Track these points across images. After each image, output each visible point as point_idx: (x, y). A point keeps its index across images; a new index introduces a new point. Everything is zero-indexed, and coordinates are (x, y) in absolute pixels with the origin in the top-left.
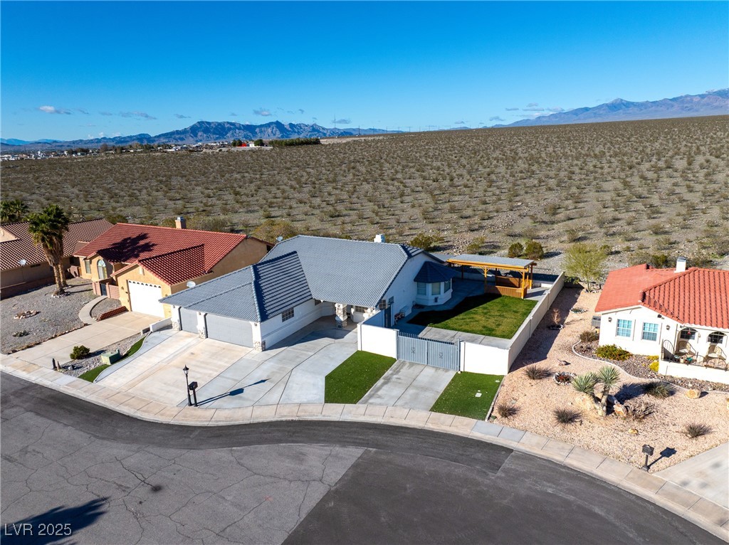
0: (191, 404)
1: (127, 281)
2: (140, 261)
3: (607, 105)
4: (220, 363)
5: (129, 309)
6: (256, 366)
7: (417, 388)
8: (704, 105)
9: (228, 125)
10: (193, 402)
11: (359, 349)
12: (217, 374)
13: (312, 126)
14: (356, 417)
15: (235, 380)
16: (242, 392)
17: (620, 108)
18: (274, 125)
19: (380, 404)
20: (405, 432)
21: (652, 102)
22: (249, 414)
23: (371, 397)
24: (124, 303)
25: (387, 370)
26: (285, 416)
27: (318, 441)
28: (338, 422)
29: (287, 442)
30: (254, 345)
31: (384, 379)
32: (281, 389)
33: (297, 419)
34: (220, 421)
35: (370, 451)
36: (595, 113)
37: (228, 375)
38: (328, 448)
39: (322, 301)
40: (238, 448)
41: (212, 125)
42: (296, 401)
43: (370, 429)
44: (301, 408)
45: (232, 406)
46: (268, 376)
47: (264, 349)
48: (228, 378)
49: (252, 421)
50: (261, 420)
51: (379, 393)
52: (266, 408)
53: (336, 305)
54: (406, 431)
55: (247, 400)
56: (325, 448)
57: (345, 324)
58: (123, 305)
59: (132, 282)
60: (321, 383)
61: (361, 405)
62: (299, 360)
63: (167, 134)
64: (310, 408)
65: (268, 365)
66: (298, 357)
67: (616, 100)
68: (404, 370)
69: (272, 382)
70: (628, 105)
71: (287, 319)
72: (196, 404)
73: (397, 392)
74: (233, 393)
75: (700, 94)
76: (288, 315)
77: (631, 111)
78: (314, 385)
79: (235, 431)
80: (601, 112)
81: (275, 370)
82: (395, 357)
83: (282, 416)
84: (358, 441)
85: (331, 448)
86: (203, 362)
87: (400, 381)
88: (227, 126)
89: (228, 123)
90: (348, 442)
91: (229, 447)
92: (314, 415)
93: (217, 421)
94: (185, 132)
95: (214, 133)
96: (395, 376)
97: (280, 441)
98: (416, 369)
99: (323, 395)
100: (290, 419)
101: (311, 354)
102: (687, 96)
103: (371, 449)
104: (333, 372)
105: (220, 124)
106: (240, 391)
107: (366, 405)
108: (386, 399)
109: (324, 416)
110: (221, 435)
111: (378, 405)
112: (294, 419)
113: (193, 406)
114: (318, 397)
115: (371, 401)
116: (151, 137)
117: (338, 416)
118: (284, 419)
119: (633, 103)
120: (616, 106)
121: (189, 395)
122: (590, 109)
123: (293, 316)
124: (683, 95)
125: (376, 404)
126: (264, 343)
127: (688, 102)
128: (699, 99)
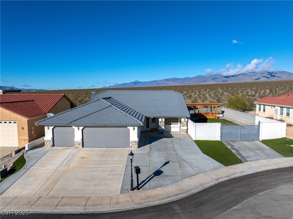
3: (133, 82)
6: (147, 155)
8: (162, 83)
11: (194, 139)
13: (11, 87)
17: (137, 84)
25: (225, 145)
26: (218, 179)
31: (232, 149)
32: (187, 165)
36: (129, 85)
42: (207, 169)
44: (218, 172)
45: (169, 182)
46: (166, 159)
50: (207, 186)
55: (173, 176)
60: (207, 157)
61: (248, 163)
62: (170, 149)
64: (224, 171)
65: (155, 154)
67: (135, 81)
69: (174, 162)
70: (139, 82)
73: (251, 153)
77: (140, 85)
78: (203, 158)
80: (131, 85)
81: (165, 155)
82: (219, 139)
87: (242, 149)
92: (234, 174)
93: (176, 195)
96: (235, 147)
98: (240, 143)
100: (224, 179)
101: (171, 145)
102: (157, 80)
104: (202, 150)
108: (254, 157)
109: (241, 173)
112: (226, 179)
113: (136, 190)
114: (216, 164)
115: (248, 160)
118: (220, 181)
119: (141, 82)
120: (135, 83)
124: (156, 80)
127: (157, 82)
128: (161, 81)
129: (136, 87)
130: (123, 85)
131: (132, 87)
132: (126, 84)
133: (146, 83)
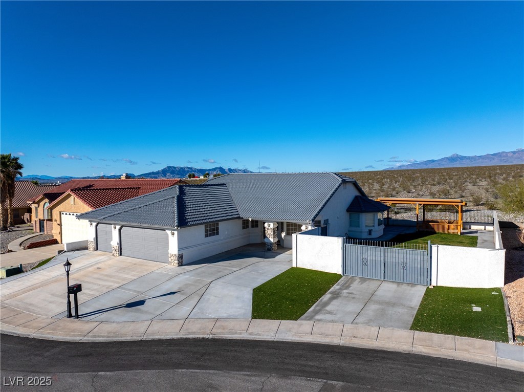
0: (70, 316)
1: (60, 212)
2: (72, 190)
3: (447, 158)
4: (126, 276)
5: (60, 242)
6: (167, 278)
7: (378, 302)
8: (516, 158)
9: (188, 169)
10: (73, 313)
11: (294, 265)
12: (118, 285)
13: (244, 170)
14: (300, 337)
15: (138, 292)
16: (143, 304)
17: (458, 160)
18: (218, 170)
19: (333, 321)
20: (384, 358)
21: (479, 156)
22: (143, 330)
23: (317, 312)
24: (57, 237)
25: (333, 284)
26: (194, 333)
27: (241, 368)
28: (273, 342)
29: (189, 366)
30: (170, 259)
31: (331, 293)
32: (194, 302)
33: (211, 336)
34: (99, 336)
35: (334, 387)
36: (439, 164)
37: (131, 287)
38: (257, 379)
39: (250, 219)
40: (108, 373)
41: (177, 169)
42: (212, 316)
43: (325, 352)
44: (218, 324)
45: (124, 319)
46: (180, 288)
47: (181, 264)
48: (129, 290)
49: (144, 338)
50: (157, 337)
51: (328, 308)
52: (169, 323)
53: (266, 225)
54: (385, 356)
55: (146, 312)
56: (253, 378)
57: (275, 247)
58: (55, 238)
59: (65, 213)
60: (248, 296)
61: (304, 322)
62: (220, 274)
63: (146, 174)
64: (231, 325)
65: (182, 278)
66: (220, 272)
67: (453, 155)
68: (356, 286)
69: (183, 294)
70: (462, 158)
71: (210, 235)
72: (77, 316)
73: (353, 307)
74: (130, 305)
75: (513, 151)
76: (212, 230)
77: (464, 162)
78: (237, 298)
79: (114, 350)
80: (444, 163)
81: (190, 283)
82: (340, 272)
83: (190, 333)
84: (307, 369)
85: (263, 379)
86: (107, 275)
87: (353, 296)
88: (186, 169)
89: (187, 167)
90: (291, 371)
91: (94, 371)
92: (236, 333)
93: (95, 336)
94: (158, 173)
95: (178, 174)
96: (345, 291)
97: (179, 365)
98: (373, 285)
99: (250, 309)
100: (201, 336)
101: (235, 269)
102: (503, 152)
103: (334, 382)
104: (264, 285)
105: (182, 168)
106: (141, 303)
107: (312, 322)
108: (339, 316)
109: (250, 334)
110: (91, 354)
111: (330, 322)
112: (206, 336)
113: (72, 318)
114: (243, 311)
115: (318, 317)
116: (135, 176)
117: (272, 334)
118: (191, 336)
119: (466, 157)
120: (453, 159)
121: (69, 303)
122: (436, 161)
123: (218, 233)
124: (501, 151)
125: (326, 321)
126: (180, 257)
127: (504, 156)
128: (512, 154)
129: (455, 166)
130: (426, 164)
131: (447, 167)
132: (433, 161)
133: (477, 158)
